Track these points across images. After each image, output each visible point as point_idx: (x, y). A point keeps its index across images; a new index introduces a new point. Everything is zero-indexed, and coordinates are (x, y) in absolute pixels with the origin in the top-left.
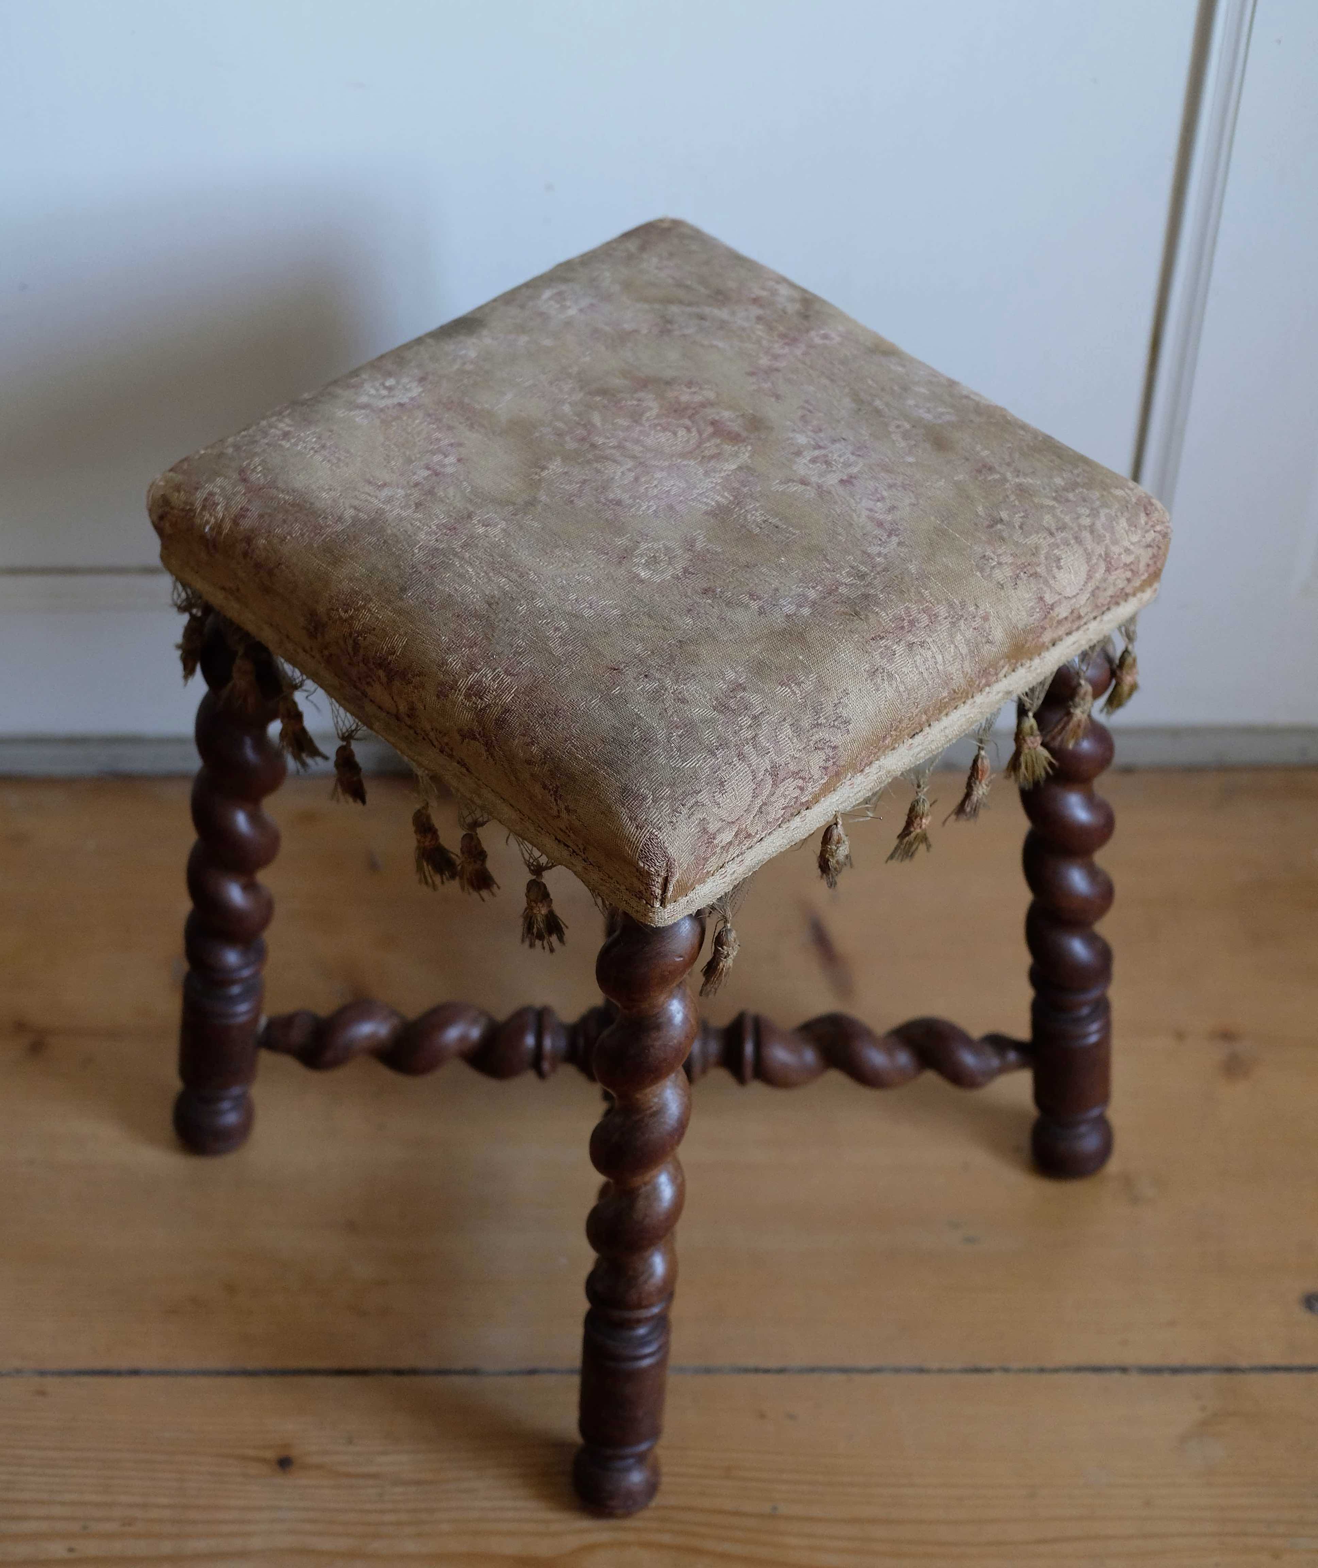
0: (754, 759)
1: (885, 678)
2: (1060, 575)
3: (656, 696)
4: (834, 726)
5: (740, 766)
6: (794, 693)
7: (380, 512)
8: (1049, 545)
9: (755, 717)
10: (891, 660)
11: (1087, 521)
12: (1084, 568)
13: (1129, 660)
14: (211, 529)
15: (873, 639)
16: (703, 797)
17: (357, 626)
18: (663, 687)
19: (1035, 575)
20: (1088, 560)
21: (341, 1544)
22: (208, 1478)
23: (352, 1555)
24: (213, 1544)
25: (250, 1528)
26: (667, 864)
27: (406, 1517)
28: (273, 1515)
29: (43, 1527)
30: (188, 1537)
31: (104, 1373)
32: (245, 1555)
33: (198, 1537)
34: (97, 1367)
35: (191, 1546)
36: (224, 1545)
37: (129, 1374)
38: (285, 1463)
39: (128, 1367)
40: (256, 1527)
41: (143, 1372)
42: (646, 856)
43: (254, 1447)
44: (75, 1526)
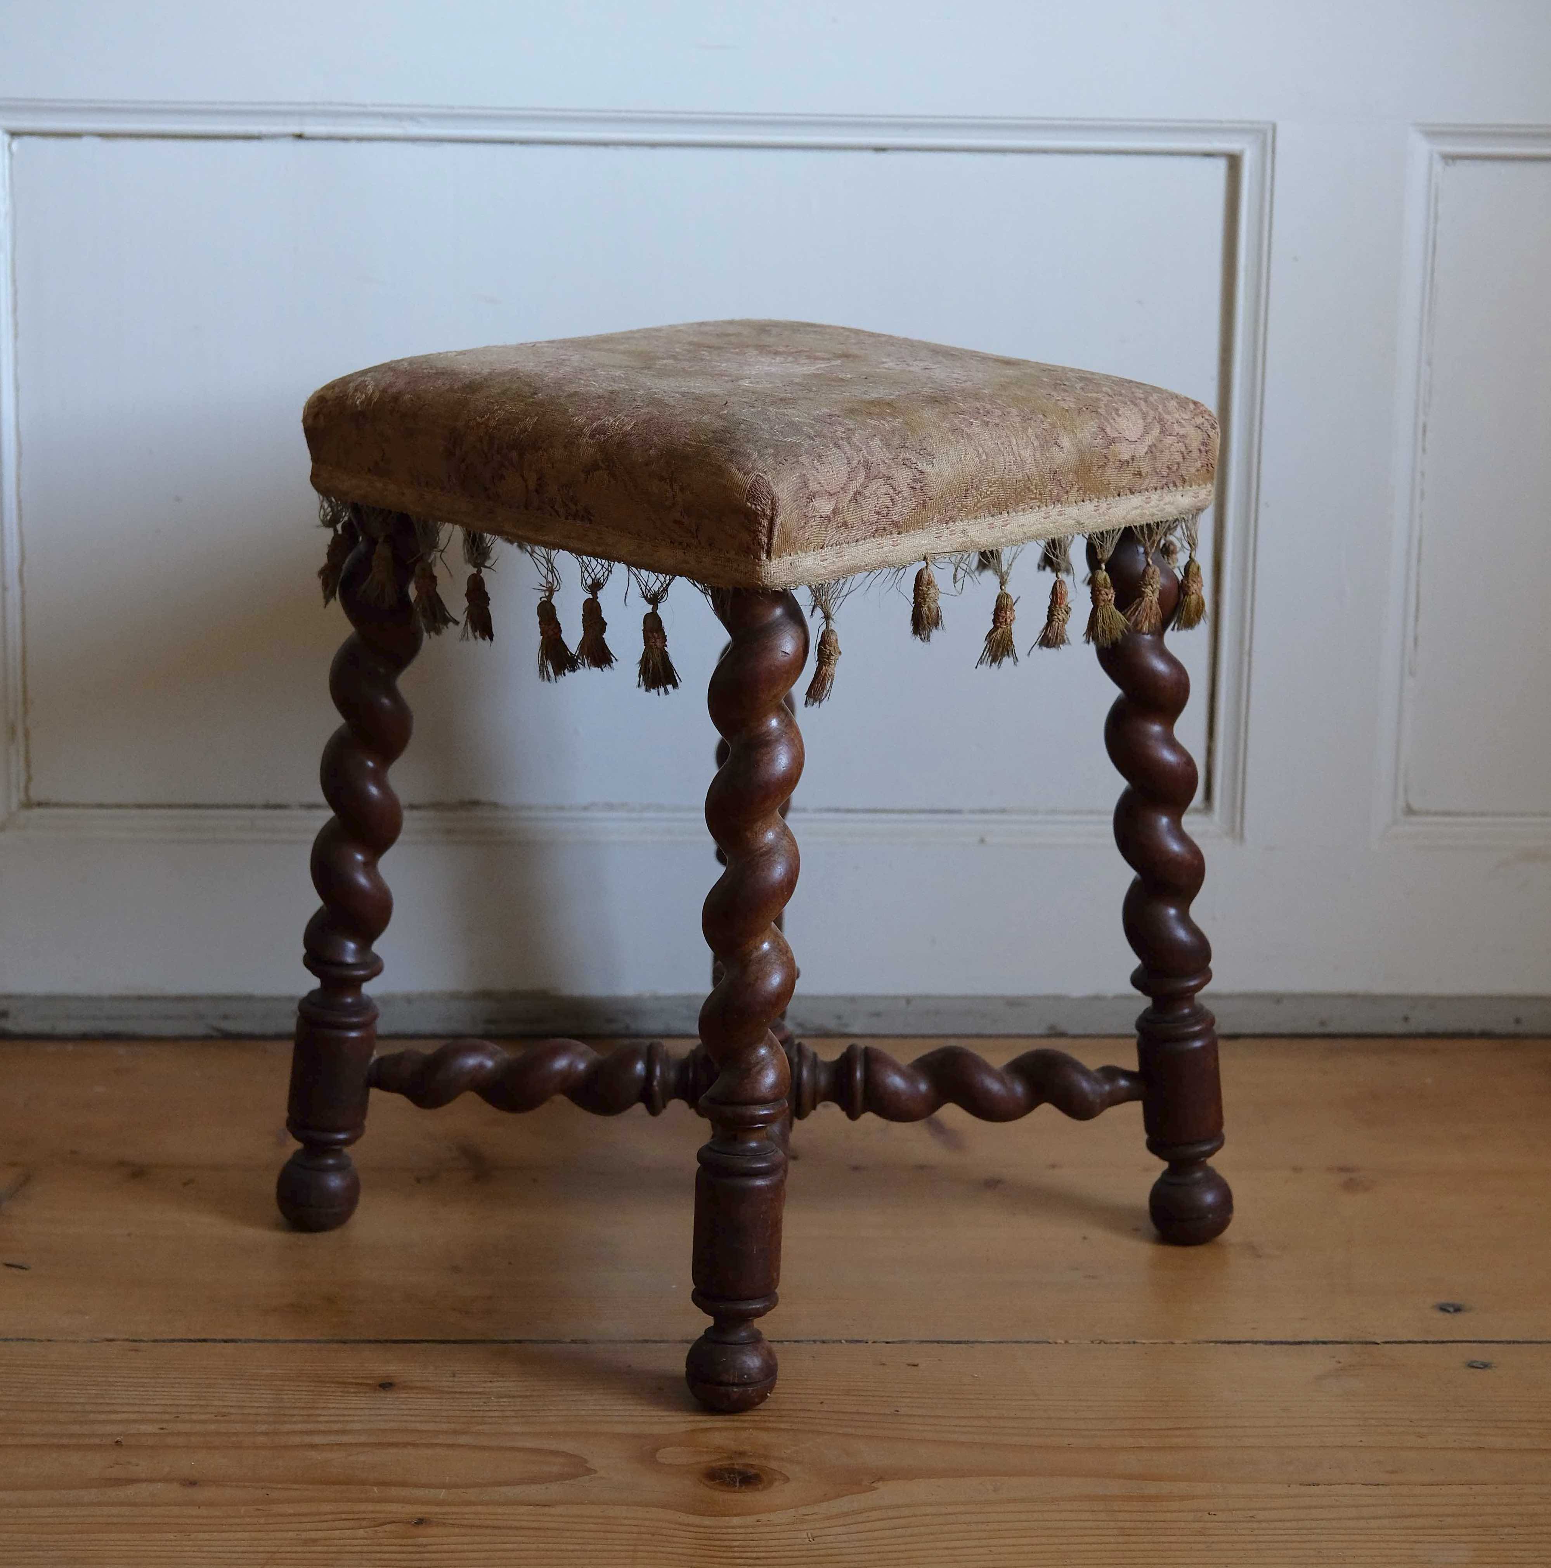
0: (848, 450)
1: (965, 437)
2: (1119, 420)
3: (760, 413)
5: (836, 451)
6: (883, 425)
9: (849, 430)
10: (969, 428)
12: (1141, 423)
13: (1193, 569)
14: (362, 403)
16: (803, 460)
17: (493, 423)
20: (1144, 418)
21: (445, 1427)
22: (306, 1393)
23: (455, 1432)
24: (310, 1427)
25: (349, 1419)
26: (772, 502)
27: (513, 1414)
28: (373, 1412)
29: (133, 1417)
30: (285, 1422)
31: (199, 1341)
32: (344, 1432)
33: (295, 1423)
34: (192, 1338)
35: (288, 1427)
36: (322, 1427)
37: (226, 1341)
38: (386, 1386)
39: (225, 1338)
40: (356, 1418)
41: (240, 1340)
42: (753, 495)
43: (354, 1378)
44: (167, 1417)
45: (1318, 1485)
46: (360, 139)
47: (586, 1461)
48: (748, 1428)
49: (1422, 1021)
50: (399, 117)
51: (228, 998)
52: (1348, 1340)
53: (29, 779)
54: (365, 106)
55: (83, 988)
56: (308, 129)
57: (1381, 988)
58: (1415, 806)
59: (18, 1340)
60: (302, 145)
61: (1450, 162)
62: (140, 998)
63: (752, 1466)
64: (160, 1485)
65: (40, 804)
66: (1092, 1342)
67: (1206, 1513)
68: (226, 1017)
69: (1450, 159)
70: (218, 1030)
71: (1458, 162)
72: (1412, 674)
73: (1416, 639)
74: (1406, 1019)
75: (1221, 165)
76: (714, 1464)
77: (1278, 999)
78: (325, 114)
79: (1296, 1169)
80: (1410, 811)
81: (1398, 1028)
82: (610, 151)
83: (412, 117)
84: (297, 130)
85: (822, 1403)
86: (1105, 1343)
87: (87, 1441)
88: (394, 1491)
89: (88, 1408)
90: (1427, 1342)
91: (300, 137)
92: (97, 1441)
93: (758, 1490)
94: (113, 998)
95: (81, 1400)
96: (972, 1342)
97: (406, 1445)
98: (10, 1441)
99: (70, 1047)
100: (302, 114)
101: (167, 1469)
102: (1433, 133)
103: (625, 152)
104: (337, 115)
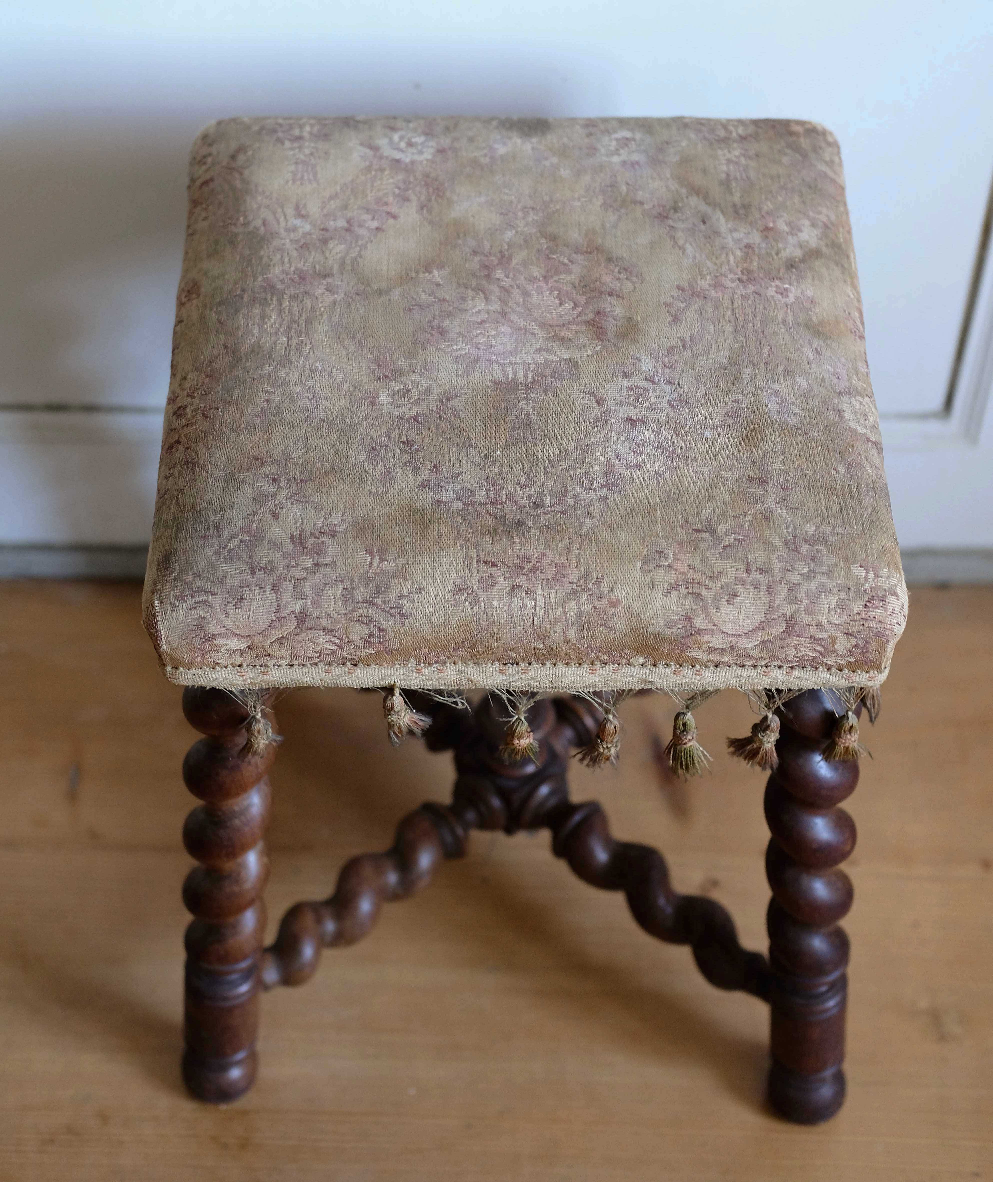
0: (286, 597)
1: (469, 600)
2: (725, 608)
3: (261, 499)
4: (388, 612)
5: (270, 596)
6: (371, 564)
7: (274, 235)
8: (736, 578)
9: (317, 565)
10: (486, 589)
11: (795, 578)
12: (760, 617)
15: (485, 562)
16: (217, 601)
18: (274, 496)
19: (698, 596)
20: (768, 613)
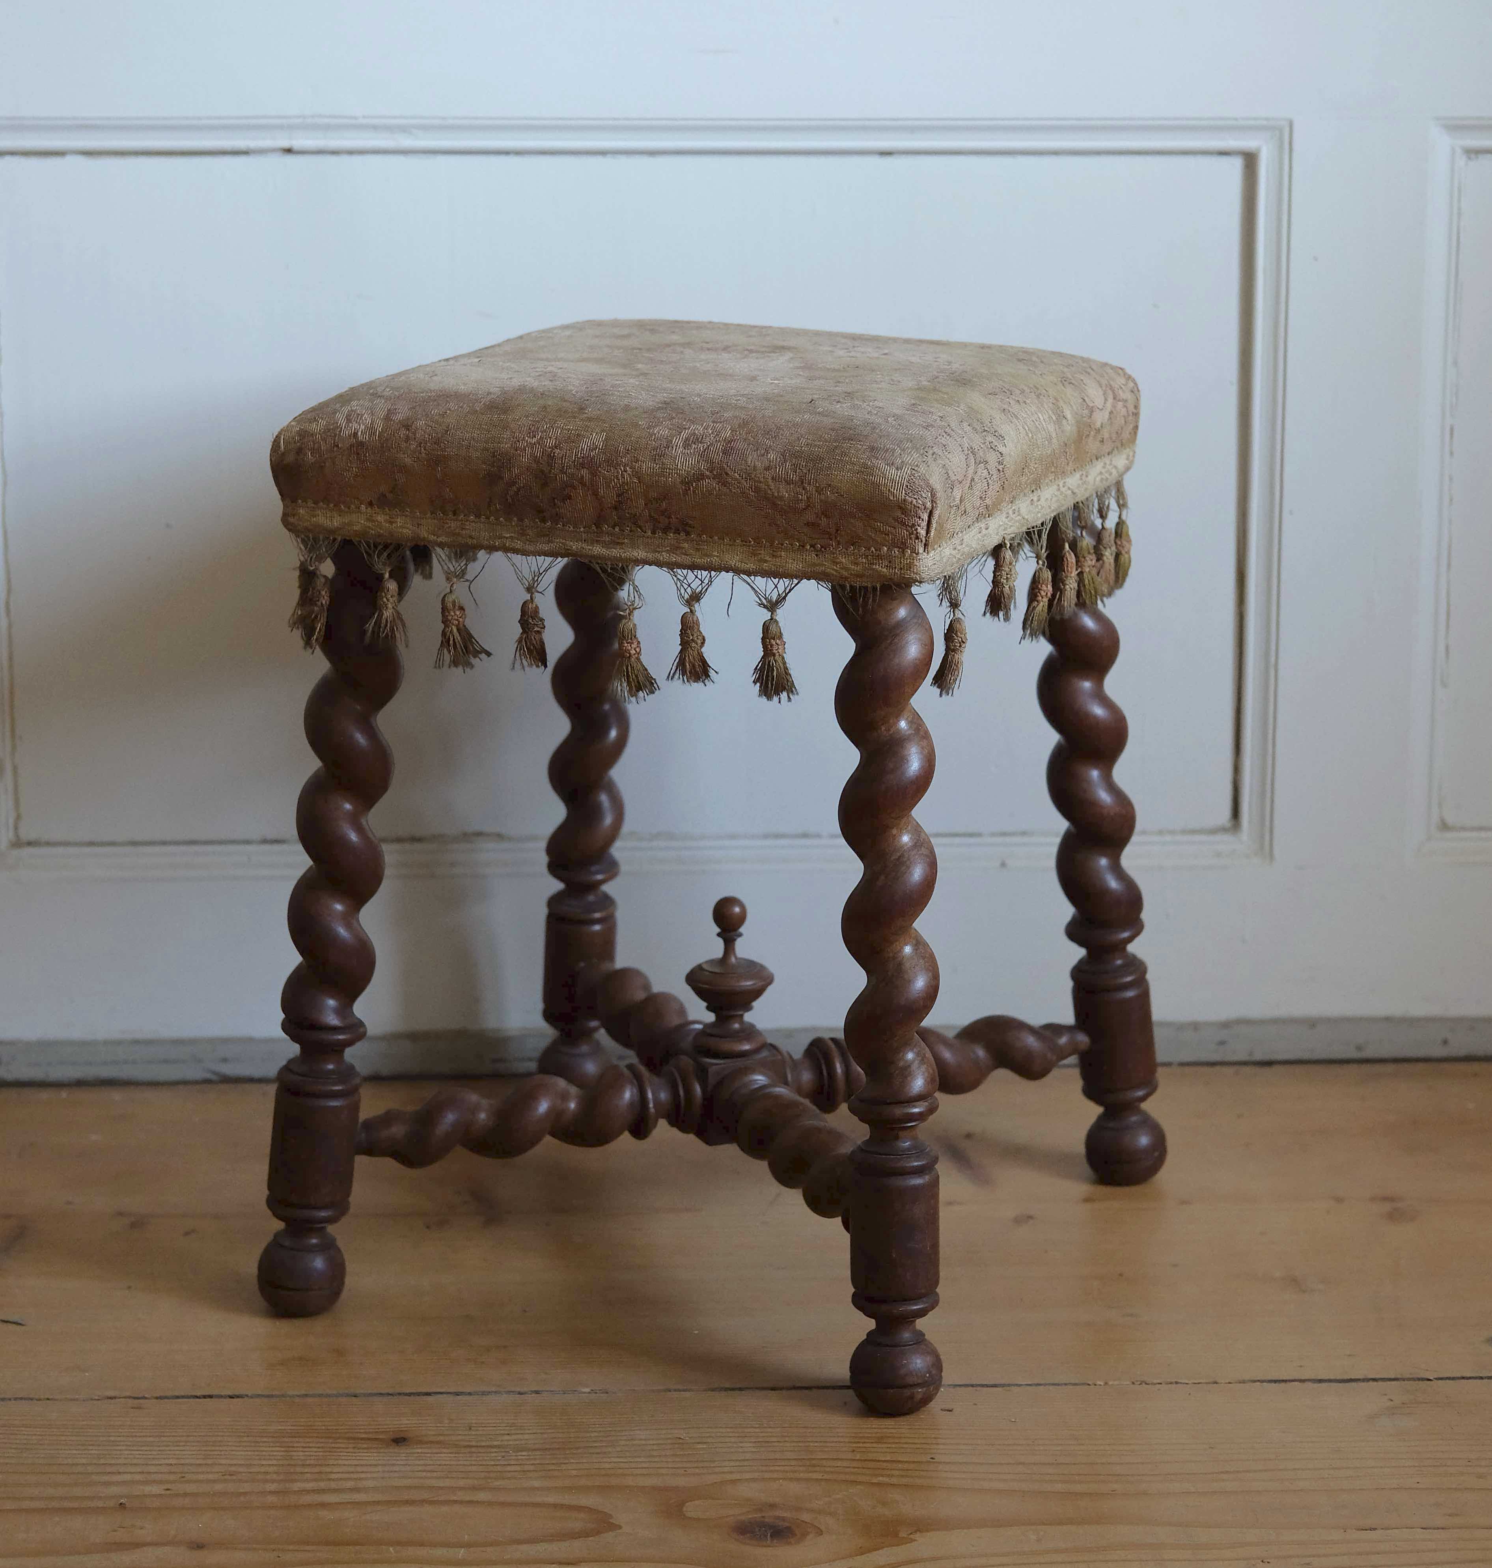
21: (461, 1483)
22: (315, 1450)
23: (474, 1488)
24: (322, 1485)
25: (363, 1475)
26: (931, 494)
27: (532, 1468)
28: (387, 1469)
29: (138, 1477)
30: (295, 1481)
31: (205, 1397)
32: (356, 1490)
33: (307, 1481)
34: (198, 1394)
35: (297, 1486)
36: (333, 1485)
37: (231, 1397)
38: (399, 1441)
39: (230, 1393)
40: (369, 1475)
41: (247, 1396)
42: (911, 488)
43: (366, 1433)
44: (172, 1477)
45: (1375, 1529)
46: (351, 152)
47: (611, 1516)
48: (779, 1479)
49: (1461, 1045)
50: (390, 129)
51: (225, 1041)
52: (1399, 1376)
53: (18, 818)
54: (356, 118)
55: (77, 1033)
56: (297, 143)
57: (1419, 1010)
58: (1450, 820)
59: (16, 1399)
60: (290, 159)
61: (1473, 156)
62: (136, 1042)
63: (784, 1519)
64: (167, 1549)
65: (30, 844)
66: (1133, 1383)
67: (1259, 1561)
68: (225, 1060)
69: (1473, 153)
70: (214, 1073)
71: (1480, 156)
72: (1444, 685)
73: (1447, 648)
74: (1445, 1042)
75: (1236, 165)
76: (743, 1518)
77: (1312, 1023)
78: (315, 127)
79: (1339, 1200)
80: (1444, 826)
81: (1439, 1051)
82: (608, 160)
83: (404, 129)
84: (286, 144)
85: (853, 1451)
86: (1146, 1384)
87: (92, 1504)
88: (411, 1551)
89: (90, 1469)
90: (1481, 1378)
91: (289, 151)
92: (100, 1504)
93: (790, 1543)
94: (106, 1043)
95: (84, 1461)
96: (1009, 1385)
97: (423, 1502)
98: (9, 1505)
99: (64, 1094)
100: (291, 128)
101: (173, 1532)
102: (1455, 127)
103: (623, 160)
104: (327, 128)
